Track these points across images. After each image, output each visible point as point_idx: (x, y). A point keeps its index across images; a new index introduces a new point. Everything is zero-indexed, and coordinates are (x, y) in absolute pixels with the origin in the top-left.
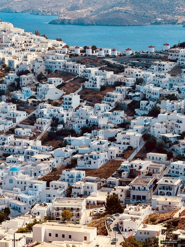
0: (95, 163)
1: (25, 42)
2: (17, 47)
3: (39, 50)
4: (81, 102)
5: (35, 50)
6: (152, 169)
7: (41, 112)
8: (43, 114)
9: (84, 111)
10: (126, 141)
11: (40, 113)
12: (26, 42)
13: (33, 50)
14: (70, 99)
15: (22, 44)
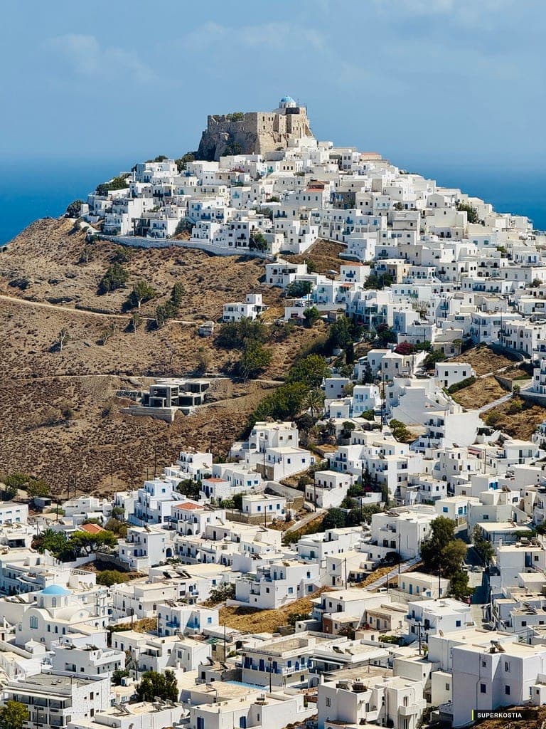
0: (268, 590)
1: (483, 265)
2: (451, 278)
3: (494, 288)
4: (481, 435)
5: (484, 287)
6: (376, 619)
7: (341, 454)
8: (345, 460)
9: (450, 457)
10: (390, 536)
11: (339, 457)
12: (486, 265)
13: (481, 286)
14: (441, 423)
15: (466, 271)
